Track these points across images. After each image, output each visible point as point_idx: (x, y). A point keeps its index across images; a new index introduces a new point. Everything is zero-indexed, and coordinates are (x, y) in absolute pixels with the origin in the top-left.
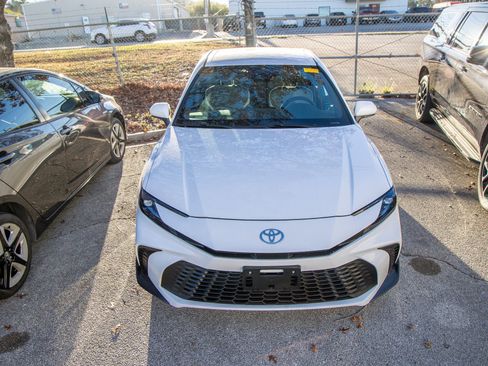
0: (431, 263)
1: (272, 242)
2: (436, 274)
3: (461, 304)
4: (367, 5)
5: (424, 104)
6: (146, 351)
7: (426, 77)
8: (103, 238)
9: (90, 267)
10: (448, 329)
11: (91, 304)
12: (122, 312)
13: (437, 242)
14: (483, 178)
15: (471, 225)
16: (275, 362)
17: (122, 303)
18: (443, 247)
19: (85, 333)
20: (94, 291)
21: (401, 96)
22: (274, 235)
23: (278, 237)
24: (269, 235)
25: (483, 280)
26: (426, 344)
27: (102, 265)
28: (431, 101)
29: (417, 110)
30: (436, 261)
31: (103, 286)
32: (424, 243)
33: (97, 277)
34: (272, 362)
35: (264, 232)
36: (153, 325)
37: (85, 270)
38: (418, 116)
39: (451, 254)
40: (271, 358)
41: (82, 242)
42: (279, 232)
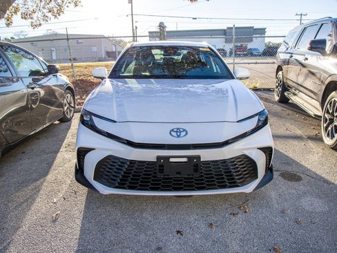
0: (295, 175)
1: (179, 136)
2: (300, 181)
3: (320, 198)
4: (239, 45)
5: (280, 90)
6: (79, 229)
7: (280, 73)
8: (53, 162)
9: (40, 178)
10: (312, 212)
11: (38, 200)
12: (61, 205)
13: (297, 164)
14: (325, 125)
15: (320, 154)
16: (182, 235)
17: (63, 199)
18: (302, 166)
19: (31, 218)
20: (41, 192)
21: (264, 89)
22: (180, 132)
23: (183, 134)
24: (177, 132)
25: (333, 184)
26: (297, 222)
27: (50, 177)
28: (285, 87)
29: (276, 95)
30: (298, 174)
31: (49, 189)
32: (288, 164)
33: (45, 184)
34: (179, 235)
35: (172, 130)
36: (85, 212)
37: (36, 180)
38: (277, 98)
39: (308, 170)
40: (178, 232)
41: (36, 164)
42: (184, 130)
